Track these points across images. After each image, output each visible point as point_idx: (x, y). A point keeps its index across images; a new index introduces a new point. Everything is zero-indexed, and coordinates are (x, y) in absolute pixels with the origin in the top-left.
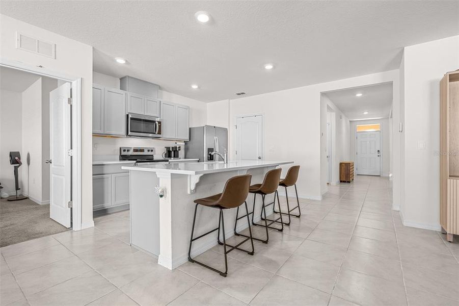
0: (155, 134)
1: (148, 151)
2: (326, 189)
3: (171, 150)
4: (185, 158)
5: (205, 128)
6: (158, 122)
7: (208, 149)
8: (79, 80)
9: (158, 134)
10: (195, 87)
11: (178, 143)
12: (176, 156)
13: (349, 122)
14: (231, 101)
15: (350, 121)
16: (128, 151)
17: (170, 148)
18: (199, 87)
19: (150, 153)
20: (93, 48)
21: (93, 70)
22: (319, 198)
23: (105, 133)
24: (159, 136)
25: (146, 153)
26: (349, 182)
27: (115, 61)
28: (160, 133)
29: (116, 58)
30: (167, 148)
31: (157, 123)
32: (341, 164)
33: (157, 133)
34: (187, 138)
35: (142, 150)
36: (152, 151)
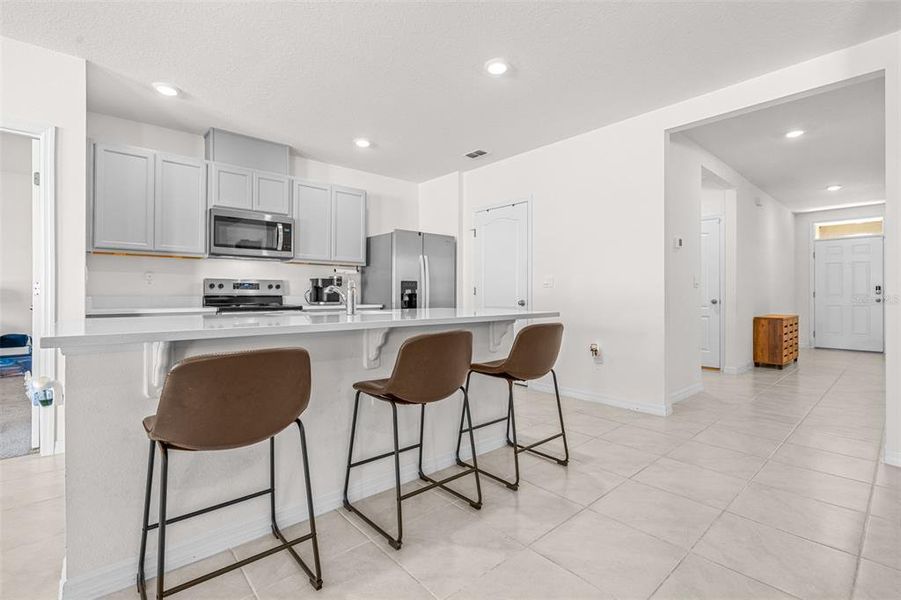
0: (276, 249)
1: (270, 287)
2: (700, 383)
3: (320, 284)
4: (362, 303)
5: (394, 236)
6: (283, 224)
7: (402, 282)
8: (51, 133)
9: (283, 249)
10: (363, 143)
11: (340, 271)
12: (334, 298)
13: (789, 217)
14: (465, 174)
15: (796, 215)
16: (221, 286)
17: (317, 280)
18: (373, 145)
19: (273, 292)
20: (87, 61)
21: (89, 109)
22: (661, 408)
23: (157, 249)
24: (285, 254)
25: (264, 291)
26: (780, 367)
27: (153, 90)
28: (287, 247)
29: (154, 84)
30: (312, 280)
31: (280, 227)
32: (757, 321)
33: (280, 248)
34: (362, 259)
35: (256, 286)
36: (278, 287)
